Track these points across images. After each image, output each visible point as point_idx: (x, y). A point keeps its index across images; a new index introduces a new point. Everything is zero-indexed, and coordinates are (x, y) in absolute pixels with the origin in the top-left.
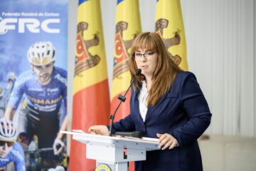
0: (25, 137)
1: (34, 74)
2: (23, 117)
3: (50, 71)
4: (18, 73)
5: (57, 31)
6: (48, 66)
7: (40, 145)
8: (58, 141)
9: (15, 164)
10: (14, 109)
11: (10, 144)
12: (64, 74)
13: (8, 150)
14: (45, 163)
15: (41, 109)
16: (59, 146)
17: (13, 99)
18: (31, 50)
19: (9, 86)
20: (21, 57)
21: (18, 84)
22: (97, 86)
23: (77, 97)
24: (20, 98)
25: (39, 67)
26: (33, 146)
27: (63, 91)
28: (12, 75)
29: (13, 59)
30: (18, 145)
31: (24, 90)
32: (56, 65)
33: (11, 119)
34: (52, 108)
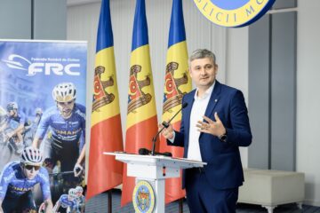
0: (50, 163)
1: (58, 109)
2: (49, 146)
3: (71, 107)
4: (44, 109)
5: (78, 74)
6: (69, 103)
7: (63, 169)
8: (77, 165)
9: (41, 185)
10: (41, 139)
11: (37, 168)
12: (83, 110)
13: (35, 173)
14: (67, 184)
15: (64, 138)
16: (78, 170)
17: (40, 130)
18: (55, 89)
19: (36, 119)
20: (46, 95)
21: (44, 118)
22: (112, 120)
23: (94, 129)
24: (46, 130)
25: (62, 104)
26: (57, 170)
27: (82, 124)
28: (39, 110)
29: (40, 97)
30: (44, 169)
31: (49, 123)
32: (77, 102)
33: (38, 147)
34: (73, 138)
